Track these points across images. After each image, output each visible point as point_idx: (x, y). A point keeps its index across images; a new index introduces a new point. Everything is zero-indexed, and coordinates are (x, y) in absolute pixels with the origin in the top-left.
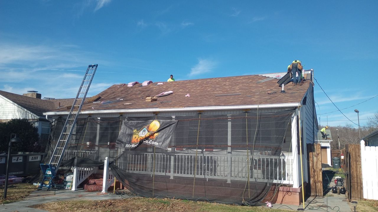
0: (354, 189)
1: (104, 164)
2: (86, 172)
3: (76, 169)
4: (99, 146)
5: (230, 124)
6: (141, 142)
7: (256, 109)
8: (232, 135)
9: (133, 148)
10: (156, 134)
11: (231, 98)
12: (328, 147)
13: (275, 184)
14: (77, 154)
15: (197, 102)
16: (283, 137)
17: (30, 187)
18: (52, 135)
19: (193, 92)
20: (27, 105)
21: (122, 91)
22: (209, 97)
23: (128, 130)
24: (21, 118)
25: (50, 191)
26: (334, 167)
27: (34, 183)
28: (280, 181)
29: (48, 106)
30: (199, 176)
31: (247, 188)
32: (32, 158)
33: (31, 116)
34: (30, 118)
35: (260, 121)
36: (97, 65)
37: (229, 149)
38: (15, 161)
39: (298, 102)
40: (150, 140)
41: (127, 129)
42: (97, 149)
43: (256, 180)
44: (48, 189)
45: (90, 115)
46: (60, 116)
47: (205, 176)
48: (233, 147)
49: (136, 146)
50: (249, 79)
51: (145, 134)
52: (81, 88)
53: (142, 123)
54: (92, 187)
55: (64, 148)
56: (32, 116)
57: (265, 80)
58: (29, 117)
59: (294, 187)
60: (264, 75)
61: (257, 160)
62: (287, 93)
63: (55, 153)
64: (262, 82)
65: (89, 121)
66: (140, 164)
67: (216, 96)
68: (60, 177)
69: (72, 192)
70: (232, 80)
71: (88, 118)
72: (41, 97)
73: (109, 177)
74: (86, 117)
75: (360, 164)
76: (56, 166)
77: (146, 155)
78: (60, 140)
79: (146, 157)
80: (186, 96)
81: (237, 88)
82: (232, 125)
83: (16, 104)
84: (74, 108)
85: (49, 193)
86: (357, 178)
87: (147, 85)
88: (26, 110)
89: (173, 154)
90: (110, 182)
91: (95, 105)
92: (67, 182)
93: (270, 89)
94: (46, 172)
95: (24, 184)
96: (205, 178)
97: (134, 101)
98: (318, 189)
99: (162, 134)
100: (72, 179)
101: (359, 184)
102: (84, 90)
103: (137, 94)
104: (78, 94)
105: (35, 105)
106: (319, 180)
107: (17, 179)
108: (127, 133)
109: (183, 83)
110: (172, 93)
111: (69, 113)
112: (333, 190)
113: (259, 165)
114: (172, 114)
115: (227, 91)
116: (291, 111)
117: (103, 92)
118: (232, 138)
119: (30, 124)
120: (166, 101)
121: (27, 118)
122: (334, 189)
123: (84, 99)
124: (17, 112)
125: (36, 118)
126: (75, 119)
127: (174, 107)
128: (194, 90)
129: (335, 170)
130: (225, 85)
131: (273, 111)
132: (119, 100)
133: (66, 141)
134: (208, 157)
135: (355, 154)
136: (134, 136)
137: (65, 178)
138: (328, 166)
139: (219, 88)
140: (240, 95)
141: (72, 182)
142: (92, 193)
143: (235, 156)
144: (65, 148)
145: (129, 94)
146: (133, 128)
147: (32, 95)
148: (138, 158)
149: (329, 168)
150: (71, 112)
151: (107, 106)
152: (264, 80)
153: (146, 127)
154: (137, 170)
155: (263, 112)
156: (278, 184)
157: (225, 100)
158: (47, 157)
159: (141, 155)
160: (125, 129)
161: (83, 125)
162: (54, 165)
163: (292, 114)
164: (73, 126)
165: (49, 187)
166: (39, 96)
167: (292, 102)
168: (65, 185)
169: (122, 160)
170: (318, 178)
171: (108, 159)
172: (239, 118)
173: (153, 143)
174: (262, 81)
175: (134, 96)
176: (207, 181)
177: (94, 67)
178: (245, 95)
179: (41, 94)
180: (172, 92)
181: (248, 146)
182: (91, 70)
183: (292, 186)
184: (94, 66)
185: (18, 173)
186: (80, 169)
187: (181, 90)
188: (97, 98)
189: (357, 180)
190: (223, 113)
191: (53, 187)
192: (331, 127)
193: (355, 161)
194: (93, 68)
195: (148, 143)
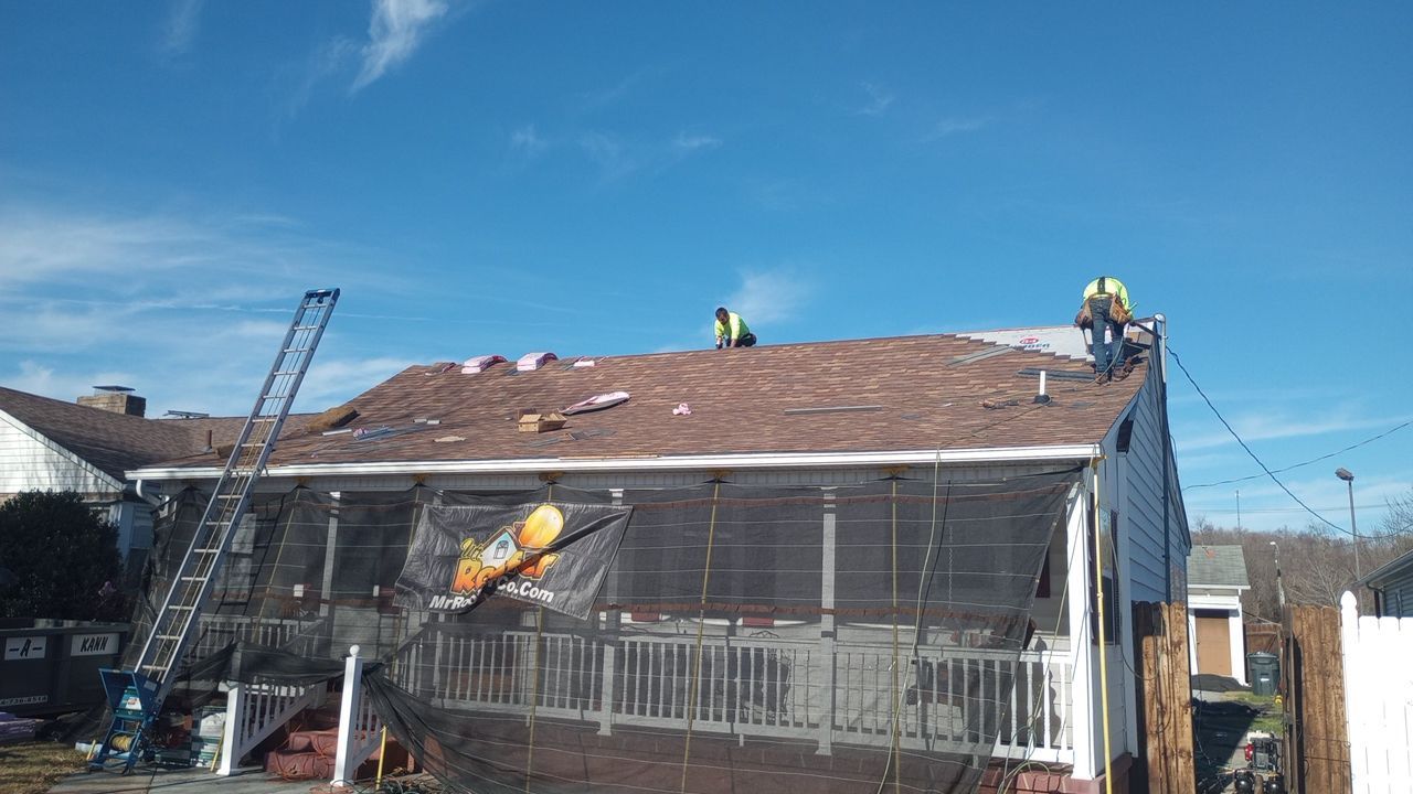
0: (1318, 785)
1: (343, 675)
2: (278, 703)
3: (236, 690)
4: (334, 602)
5: (830, 522)
6: (489, 588)
7: (927, 467)
8: (839, 566)
9: (456, 609)
10: (547, 560)
11: (843, 423)
12: (1235, 613)
13: (1000, 763)
14: (248, 633)
15: (712, 437)
16: (1033, 579)
17: (60, 758)
18: (156, 557)
19: (704, 396)
20: (82, 438)
21: (438, 390)
22: (763, 416)
23: (443, 539)
24: (57, 490)
25: (135, 774)
26: (1255, 688)
27: (77, 744)
28: (1022, 748)
29: (164, 446)
30: (710, 726)
31: (891, 777)
32: (85, 642)
33: (96, 483)
34: (92, 489)
35: (944, 515)
36: (337, 292)
37: (827, 622)
38: (16, 656)
39: (1090, 441)
40: (525, 581)
41: (437, 537)
42: (327, 615)
43: (928, 746)
44: (127, 768)
45: (301, 481)
46: (192, 486)
47: (732, 726)
48: (842, 615)
49: (469, 601)
50: (919, 348)
51: (506, 559)
52: (272, 378)
53: (497, 513)
54: (297, 764)
55: (194, 609)
56: (100, 481)
57: (979, 355)
58: (86, 486)
59: (1075, 776)
60: (974, 336)
61: (935, 666)
62: (1056, 405)
63: (159, 627)
64: (969, 361)
65: (299, 505)
66: (487, 672)
67: (787, 414)
68: (174, 719)
69: (219, 782)
70: (856, 352)
71: (293, 493)
72: (144, 408)
73: (361, 724)
74: (288, 488)
75: (1341, 687)
76: (161, 679)
77: (510, 638)
78: (183, 579)
79: (510, 647)
80: (676, 411)
81: (872, 382)
82: (839, 527)
83: (40, 436)
84: (242, 452)
85: (129, 783)
86: (1328, 740)
87: (533, 367)
88: (75, 458)
89: (611, 637)
90: (364, 744)
91: (328, 444)
92: (202, 741)
93: (995, 390)
94: (123, 702)
95: (42, 746)
96: (733, 735)
97: (479, 427)
98: (1175, 784)
99: (572, 557)
100: (221, 729)
101: (1336, 765)
102: (283, 384)
103: (496, 402)
104: (262, 400)
105: (116, 439)
106: (1180, 746)
107: (15, 725)
108: (438, 552)
109: (672, 361)
110: (626, 400)
111: (221, 473)
112: (1237, 785)
113: (943, 685)
114: (611, 481)
115: (833, 394)
116: (1065, 475)
117: (367, 393)
118: (838, 578)
119: (87, 511)
120: (596, 431)
121: (80, 490)
122: (1243, 783)
123: (281, 420)
124: (44, 466)
125: (111, 490)
126: (242, 497)
127: (616, 454)
128: (711, 388)
129: (1256, 702)
130: (826, 371)
131: (996, 475)
132: (425, 424)
133: (206, 580)
134: (746, 651)
135: (1318, 646)
136: (464, 565)
137: (196, 725)
138: (1232, 684)
139: (802, 381)
140: (880, 409)
141: (219, 742)
142: (297, 785)
143: (851, 650)
144: (198, 609)
145: (463, 401)
146: (462, 533)
147: (112, 401)
148: (478, 654)
149: (1236, 693)
150: (228, 471)
151: (372, 447)
152: (976, 353)
153: (511, 530)
154: (473, 697)
155: (958, 476)
156: (1014, 763)
157: (818, 430)
158: (133, 643)
159: (489, 639)
160: (432, 537)
161: (276, 520)
162: (155, 674)
163: (1067, 489)
164: (236, 524)
165: (131, 761)
166: (136, 405)
167: (1068, 441)
168: (196, 754)
169: (417, 657)
170: (1175, 737)
171: (360, 653)
172: (865, 500)
173: (534, 593)
174: (969, 359)
175: (482, 411)
176: (741, 744)
177: (327, 300)
178: (899, 413)
179: (144, 400)
180: (624, 395)
181: (898, 611)
182: (315, 311)
183: (1068, 770)
184: (327, 294)
185: (25, 700)
186: (255, 690)
187: (659, 389)
188: (342, 415)
189: (1329, 749)
190: (805, 481)
191: (149, 757)
192: (1254, 534)
193: (1320, 673)
194: (320, 302)
195: (516, 591)
